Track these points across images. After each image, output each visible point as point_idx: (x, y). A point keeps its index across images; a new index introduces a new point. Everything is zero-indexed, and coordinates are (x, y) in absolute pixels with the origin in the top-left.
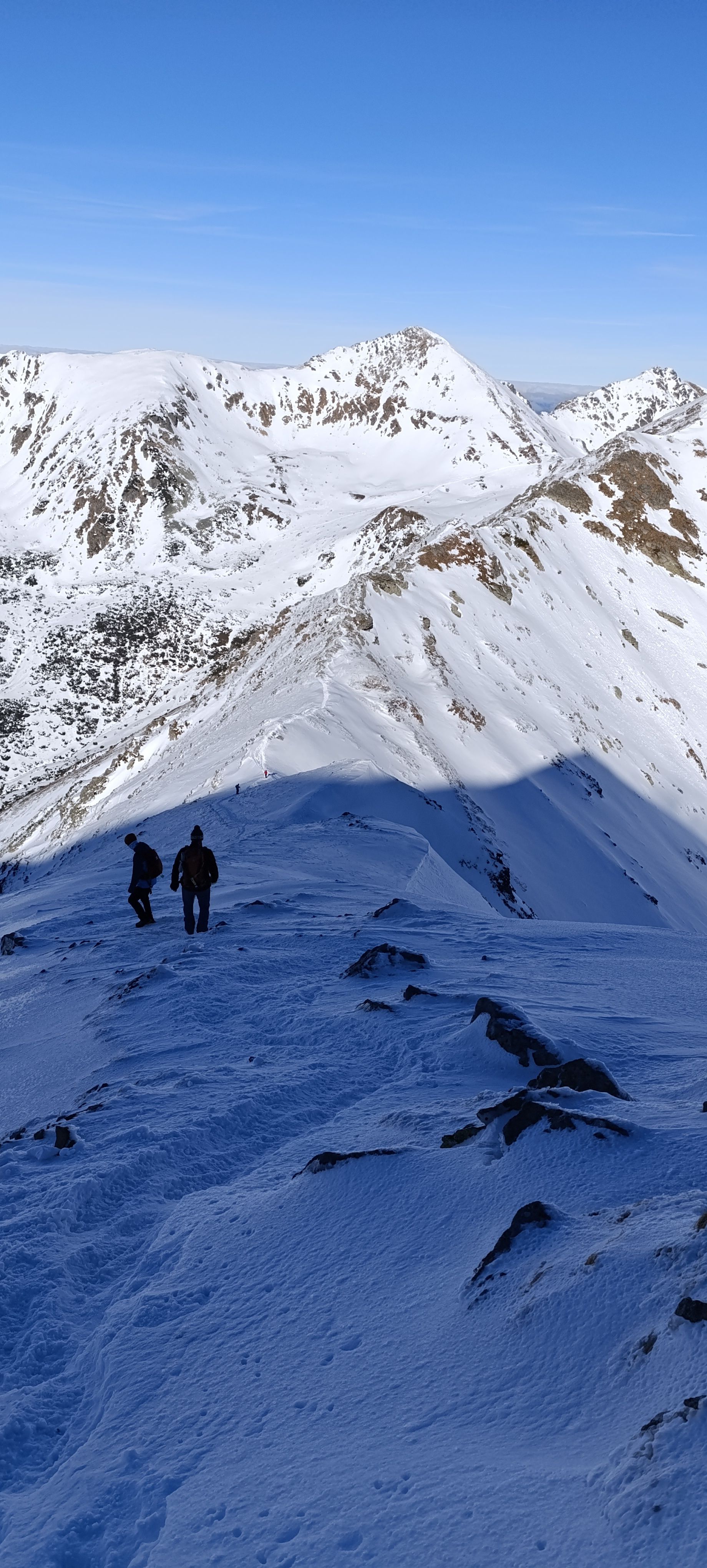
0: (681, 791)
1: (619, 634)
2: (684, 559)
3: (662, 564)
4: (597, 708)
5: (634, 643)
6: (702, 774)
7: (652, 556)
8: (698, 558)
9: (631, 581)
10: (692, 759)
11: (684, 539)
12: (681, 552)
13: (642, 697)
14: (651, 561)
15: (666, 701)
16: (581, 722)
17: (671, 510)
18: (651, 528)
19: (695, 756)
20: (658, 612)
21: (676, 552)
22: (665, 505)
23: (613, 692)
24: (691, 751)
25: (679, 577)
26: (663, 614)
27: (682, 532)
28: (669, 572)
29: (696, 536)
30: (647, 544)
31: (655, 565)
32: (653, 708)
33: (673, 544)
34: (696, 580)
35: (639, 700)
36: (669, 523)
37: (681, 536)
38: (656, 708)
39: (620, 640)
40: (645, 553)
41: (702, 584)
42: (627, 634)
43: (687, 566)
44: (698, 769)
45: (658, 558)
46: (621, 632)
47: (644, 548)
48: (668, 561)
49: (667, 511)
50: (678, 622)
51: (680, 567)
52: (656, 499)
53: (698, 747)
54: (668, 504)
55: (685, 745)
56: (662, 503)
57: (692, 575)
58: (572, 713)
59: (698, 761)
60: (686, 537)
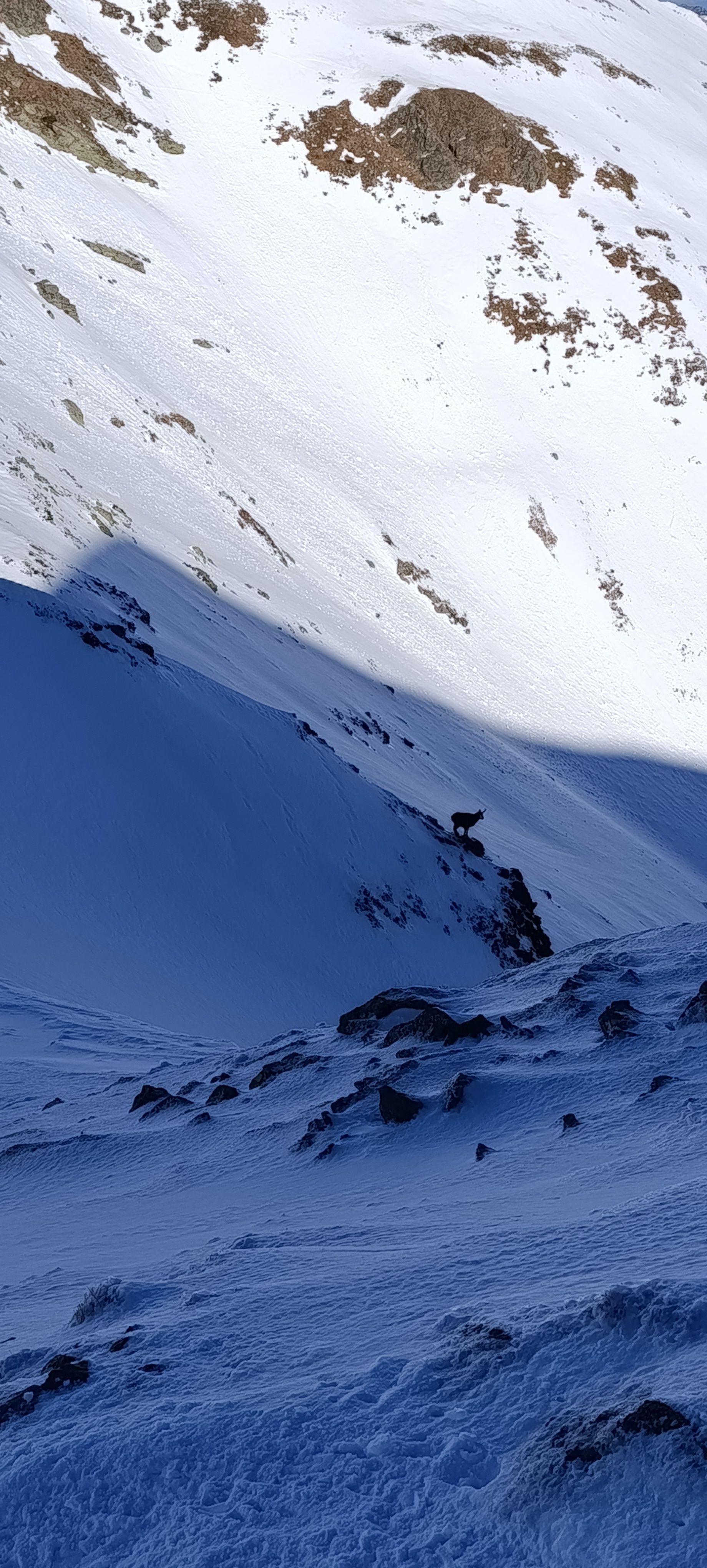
0: (265, 595)
1: (32, 292)
2: (105, 135)
3: (63, 147)
4: (51, 445)
5: (69, 309)
6: (277, 557)
7: (43, 133)
8: (129, 131)
9: (17, 184)
10: (250, 530)
11: (93, 94)
12: (96, 122)
13: (121, 416)
14: (44, 144)
15: (165, 420)
16: (37, 476)
17: (55, 36)
18: (27, 74)
19: (251, 521)
20: (88, 244)
21: (86, 121)
22: (40, 27)
23: (63, 412)
24: (243, 513)
25: (106, 172)
26: (100, 249)
27: (87, 80)
28: (83, 165)
29: (116, 87)
30: (27, 107)
31: (54, 152)
32: (148, 437)
33: (76, 104)
34: (139, 176)
35: (118, 423)
36: (56, 62)
37: (87, 88)
38: (153, 437)
39: (39, 304)
40: (27, 126)
41: (153, 184)
42: (48, 291)
43: (116, 151)
44: (267, 548)
45: (56, 135)
46: (35, 288)
47: (23, 117)
48: (77, 140)
49: (46, 38)
50: (135, 263)
51: (102, 152)
52: (19, 13)
53: (250, 504)
54: (44, 23)
55: (229, 503)
56: (31, 20)
57: (130, 166)
58: (13, 460)
59: (262, 532)
60: (97, 90)
